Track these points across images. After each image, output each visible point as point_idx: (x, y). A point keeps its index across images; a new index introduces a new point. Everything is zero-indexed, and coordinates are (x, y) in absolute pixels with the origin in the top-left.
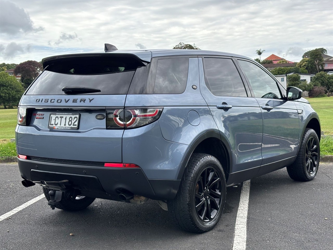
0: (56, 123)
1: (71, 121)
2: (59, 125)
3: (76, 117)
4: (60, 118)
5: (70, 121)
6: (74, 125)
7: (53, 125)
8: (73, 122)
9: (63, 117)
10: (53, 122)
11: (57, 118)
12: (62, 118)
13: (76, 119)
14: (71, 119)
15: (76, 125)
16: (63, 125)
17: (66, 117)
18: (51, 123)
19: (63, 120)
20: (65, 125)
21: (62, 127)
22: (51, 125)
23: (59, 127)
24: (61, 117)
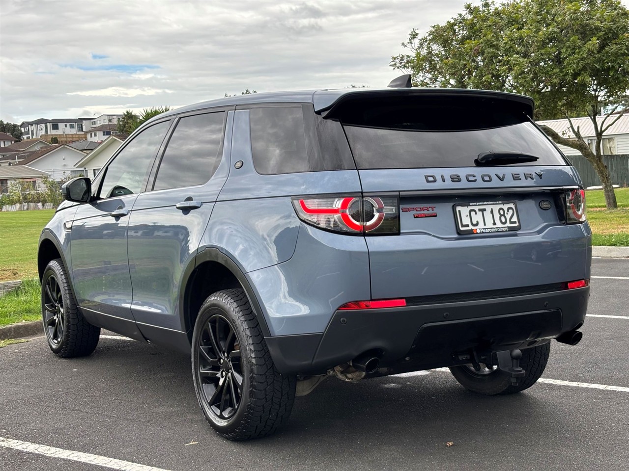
0: (475, 222)
1: (504, 215)
2: (481, 225)
3: (511, 208)
4: (481, 212)
5: (501, 216)
6: (511, 223)
7: (467, 226)
8: (508, 217)
9: (485, 210)
10: (466, 221)
11: (473, 213)
12: (484, 212)
13: (511, 211)
14: (502, 212)
15: (515, 222)
16: (489, 224)
17: (492, 209)
18: (464, 224)
19: (487, 214)
20: (494, 224)
21: (491, 228)
22: (463, 226)
23: (483, 229)
24: (483, 210)
